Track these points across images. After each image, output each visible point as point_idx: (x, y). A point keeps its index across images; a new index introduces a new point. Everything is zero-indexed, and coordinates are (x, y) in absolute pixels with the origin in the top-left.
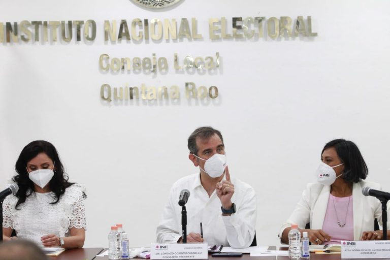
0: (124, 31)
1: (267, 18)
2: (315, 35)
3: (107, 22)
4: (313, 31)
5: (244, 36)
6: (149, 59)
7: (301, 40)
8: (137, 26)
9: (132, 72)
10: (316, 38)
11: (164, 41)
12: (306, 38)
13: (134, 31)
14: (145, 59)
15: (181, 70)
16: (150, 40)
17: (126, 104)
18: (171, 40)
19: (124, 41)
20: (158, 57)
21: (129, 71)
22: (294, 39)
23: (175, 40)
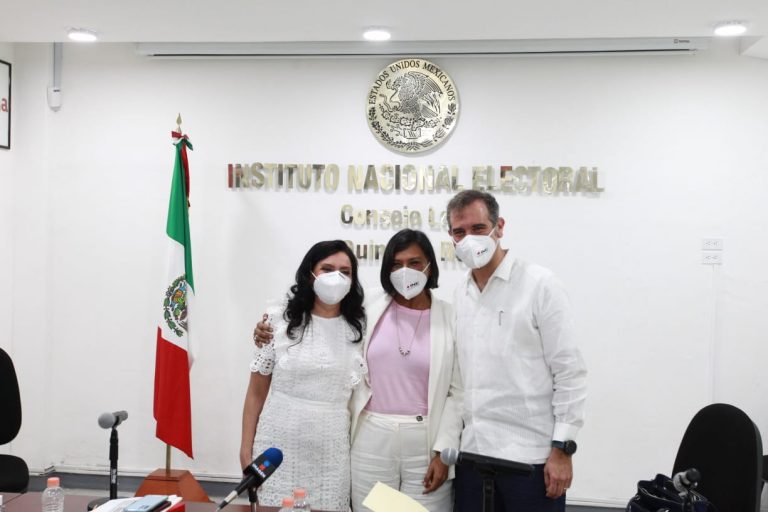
0: (371, 179)
1: (543, 168)
2: (601, 190)
3: (351, 167)
4: (599, 186)
5: (514, 189)
6: (399, 213)
7: (584, 195)
8: (388, 173)
9: (378, 227)
10: (602, 194)
11: (418, 191)
12: (589, 194)
13: (385, 180)
14: (395, 212)
15: (436, 227)
16: (402, 189)
17: (371, 265)
18: (426, 192)
19: (371, 191)
20: (410, 210)
21: (375, 226)
22: (574, 195)
23: (431, 192)
